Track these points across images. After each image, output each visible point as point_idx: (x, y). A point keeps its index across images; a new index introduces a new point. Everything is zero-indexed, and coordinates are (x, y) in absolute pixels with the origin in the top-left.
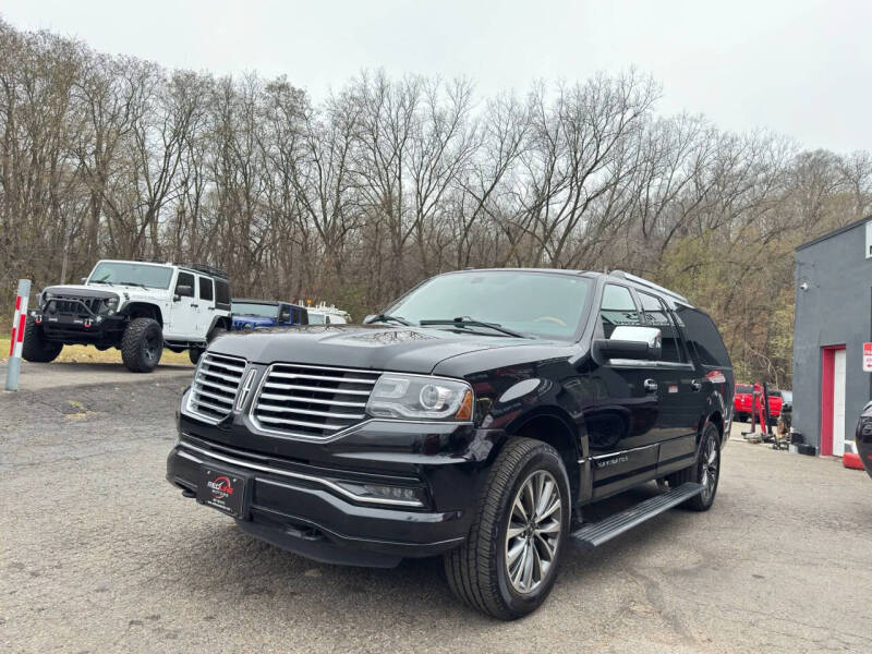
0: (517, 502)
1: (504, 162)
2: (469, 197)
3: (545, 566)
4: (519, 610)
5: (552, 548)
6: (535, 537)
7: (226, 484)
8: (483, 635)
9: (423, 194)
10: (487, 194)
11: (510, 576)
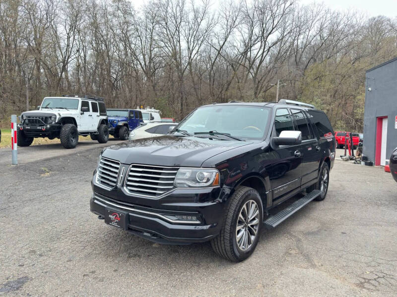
0: (240, 215)
1: (229, 31)
2: (213, 50)
3: (253, 238)
4: (243, 257)
5: (256, 230)
6: (248, 227)
7: (117, 216)
8: (228, 270)
9: (191, 49)
10: (221, 47)
11: (238, 245)
